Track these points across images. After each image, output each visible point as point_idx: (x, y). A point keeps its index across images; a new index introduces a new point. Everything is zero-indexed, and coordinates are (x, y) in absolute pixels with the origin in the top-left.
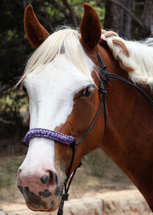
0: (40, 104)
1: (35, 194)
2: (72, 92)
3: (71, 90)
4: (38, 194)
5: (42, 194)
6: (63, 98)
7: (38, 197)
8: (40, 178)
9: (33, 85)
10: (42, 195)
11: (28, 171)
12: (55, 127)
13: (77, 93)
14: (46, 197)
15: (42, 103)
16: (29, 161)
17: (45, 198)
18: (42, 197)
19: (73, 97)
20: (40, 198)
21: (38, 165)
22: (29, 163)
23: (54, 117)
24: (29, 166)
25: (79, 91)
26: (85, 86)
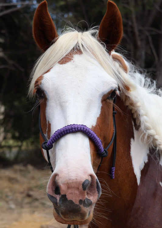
1: (75, 203)
2: (100, 93)
3: (99, 91)
4: (78, 203)
5: (83, 202)
7: (77, 205)
8: (82, 183)
10: (83, 204)
13: (105, 95)
14: (87, 207)
17: (85, 208)
18: (82, 206)
19: (101, 98)
20: (80, 207)
25: (108, 92)
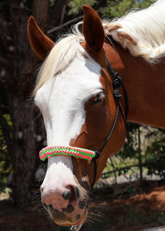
0: (53, 119)
4: (61, 211)
6: (75, 109)
7: (61, 213)
8: (62, 194)
9: (43, 100)
10: (66, 211)
11: (49, 189)
12: (70, 139)
14: (70, 213)
15: (55, 117)
16: (49, 179)
18: (65, 213)
21: (58, 182)
22: (49, 181)
23: (68, 129)
24: (50, 184)
26: (94, 94)
